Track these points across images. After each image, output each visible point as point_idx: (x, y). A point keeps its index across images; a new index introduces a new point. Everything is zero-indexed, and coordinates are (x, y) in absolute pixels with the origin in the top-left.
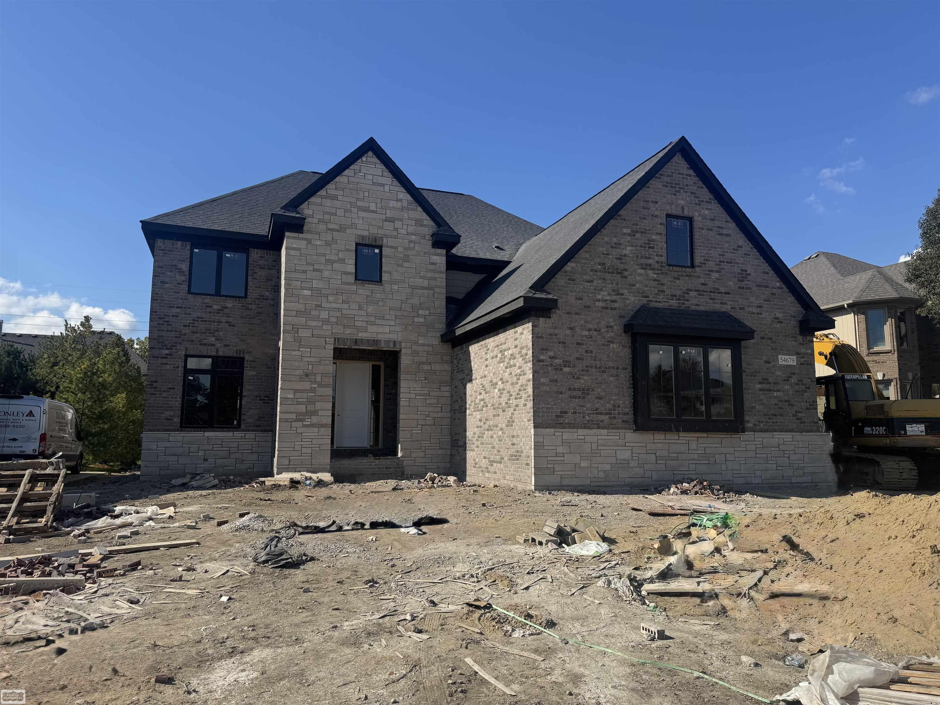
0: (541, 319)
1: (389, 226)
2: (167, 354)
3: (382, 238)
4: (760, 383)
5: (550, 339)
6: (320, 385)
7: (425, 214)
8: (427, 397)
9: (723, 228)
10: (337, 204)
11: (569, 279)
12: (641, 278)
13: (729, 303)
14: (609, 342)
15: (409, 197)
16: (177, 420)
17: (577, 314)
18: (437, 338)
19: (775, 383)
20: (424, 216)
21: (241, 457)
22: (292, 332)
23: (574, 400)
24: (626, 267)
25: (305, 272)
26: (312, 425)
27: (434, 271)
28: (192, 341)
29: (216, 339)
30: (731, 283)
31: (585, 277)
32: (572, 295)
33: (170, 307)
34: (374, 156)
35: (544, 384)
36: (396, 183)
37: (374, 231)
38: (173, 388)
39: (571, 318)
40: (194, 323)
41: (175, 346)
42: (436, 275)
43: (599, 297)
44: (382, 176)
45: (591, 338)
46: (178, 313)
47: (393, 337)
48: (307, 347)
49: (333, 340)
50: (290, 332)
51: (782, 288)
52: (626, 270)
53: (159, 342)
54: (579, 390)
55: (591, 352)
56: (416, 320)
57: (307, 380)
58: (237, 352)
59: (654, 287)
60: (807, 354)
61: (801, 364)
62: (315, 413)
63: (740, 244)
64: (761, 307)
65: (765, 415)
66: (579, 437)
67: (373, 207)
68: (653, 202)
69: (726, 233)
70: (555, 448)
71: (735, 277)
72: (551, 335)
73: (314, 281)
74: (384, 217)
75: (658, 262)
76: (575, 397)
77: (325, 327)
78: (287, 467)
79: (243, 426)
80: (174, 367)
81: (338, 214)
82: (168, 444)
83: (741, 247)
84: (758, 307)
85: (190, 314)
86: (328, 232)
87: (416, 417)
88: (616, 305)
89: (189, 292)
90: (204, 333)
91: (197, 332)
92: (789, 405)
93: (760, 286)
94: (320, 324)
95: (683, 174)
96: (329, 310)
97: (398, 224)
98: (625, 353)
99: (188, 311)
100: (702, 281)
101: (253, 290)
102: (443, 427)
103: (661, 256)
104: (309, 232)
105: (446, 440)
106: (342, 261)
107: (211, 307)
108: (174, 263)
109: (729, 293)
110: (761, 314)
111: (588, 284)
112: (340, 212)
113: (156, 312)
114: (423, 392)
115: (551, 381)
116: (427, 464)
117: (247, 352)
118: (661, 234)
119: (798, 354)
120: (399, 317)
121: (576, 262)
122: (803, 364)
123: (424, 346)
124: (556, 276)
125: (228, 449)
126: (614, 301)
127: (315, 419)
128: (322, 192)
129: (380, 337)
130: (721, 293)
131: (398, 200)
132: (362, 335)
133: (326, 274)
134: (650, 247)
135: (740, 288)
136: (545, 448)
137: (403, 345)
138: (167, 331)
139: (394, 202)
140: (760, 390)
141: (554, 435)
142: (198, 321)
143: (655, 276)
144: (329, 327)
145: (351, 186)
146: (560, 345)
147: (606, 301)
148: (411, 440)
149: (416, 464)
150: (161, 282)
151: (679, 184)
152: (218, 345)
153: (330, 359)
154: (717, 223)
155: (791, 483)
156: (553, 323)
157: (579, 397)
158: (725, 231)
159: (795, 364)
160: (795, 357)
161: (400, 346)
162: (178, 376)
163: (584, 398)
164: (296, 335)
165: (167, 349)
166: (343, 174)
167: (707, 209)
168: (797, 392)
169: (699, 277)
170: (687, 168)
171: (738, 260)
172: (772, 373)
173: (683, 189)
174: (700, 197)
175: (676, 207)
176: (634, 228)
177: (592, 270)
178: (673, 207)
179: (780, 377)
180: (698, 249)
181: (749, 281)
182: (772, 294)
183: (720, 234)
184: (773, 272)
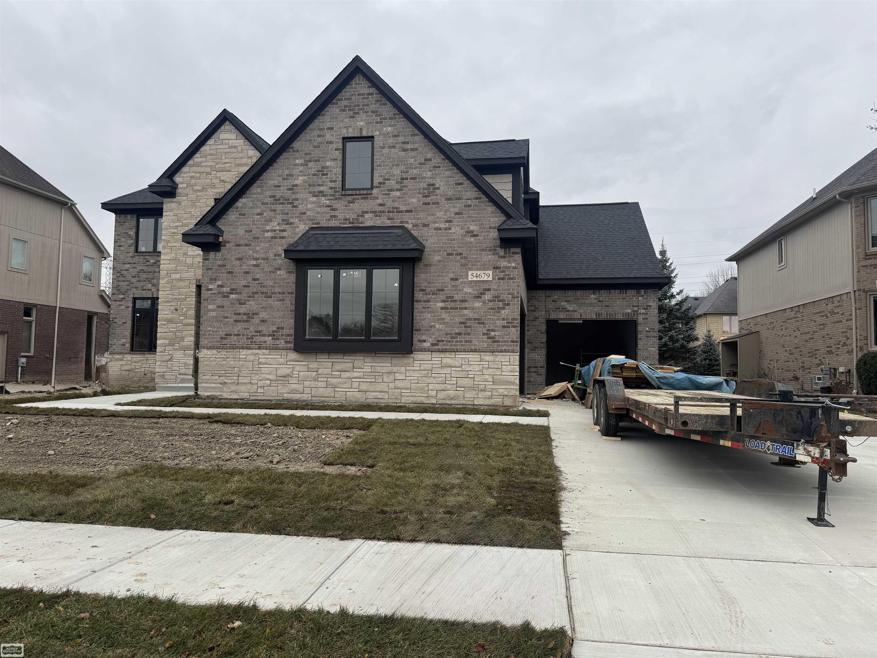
0: (211, 253)
2: (122, 298)
4: (443, 301)
5: (219, 270)
6: (186, 317)
9: (408, 143)
10: (201, 169)
11: (240, 214)
12: (313, 205)
13: (410, 221)
14: (276, 269)
16: (128, 346)
17: (246, 245)
19: (462, 301)
23: (238, 323)
24: (298, 197)
25: (176, 228)
26: (179, 349)
28: (137, 288)
29: (152, 285)
30: (414, 200)
31: (255, 210)
32: (242, 229)
34: (230, 126)
35: (211, 310)
36: (247, 143)
38: (126, 323)
39: (240, 249)
40: (138, 275)
41: (127, 292)
43: (268, 228)
44: (236, 139)
45: (259, 266)
46: (129, 268)
49: (195, 279)
50: (165, 276)
51: (480, 198)
52: (297, 200)
53: (117, 290)
54: (244, 314)
55: (258, 279)
57: (176, 313)
59: (326, 213)
60: (509, 267)
61: (499, 279)
63: (429, 156)
64: (450, 221)
65: (447, 334)
66: (241, 357)
68: (328, 129)
69: (412, 147)
71: (419, 193)
72: (219, 266)
75: (331, 188)
76: (240, 321)
77: (189, 271)
80: (127, 307)
82: (122, 363)
83: (430, 160)
84: (447, 222)
85: (136, 268)
86: (194, 193)
88: (285, 234)
89: (136, 251)
90: (145, 281)
91: (140, 281)
92: (479, 323)
93: (449, 199)
94: (186, 268)
95: (363, 94)
96: (193, 256)
98: (293, 278)
99: (135, 265)
100: (380, 201)
103: (334, 181)
104: (180, 196)
107: (149, 261)
108: (126, 231)
109: (411, 211)
110: (450, 229)
111: (258, 216)
115: (218, 307)
118: (336, 159)
119: (496, 268)
122: (502, 279)
124: (228, 212)
126: (284, 231)
130: (402, 212)
134: (323, 175)
135: (425, 204)
138: (122, 281)
140: (442, 308)
142: (141, 272)
143: (328, 202)
144: (193, 271)
145: (212, 152)
146: (228, 275)
147: (275, 230)
151: (358, 106)
152: (153, 290)
153: (193, 296)
154: (401, 139)
155: (474, 405)
156: (222, 256)
157: (244, 321)
158: (409, 146)
159: (490, 279)
160: (491, 272)
162: (129, 314)
163: (248, 321)
164: (169, 278)
165: (122, 294)
166: (206, 144)
167: (390, 126)
168: (491, 309)
169: (377, 198)
170: (369, 87)
171: (424, 175)
172: (460, 290)
173: (363, 109)
174: (382, 115)
175: (354, 129)
176: (308, 158)
177: (263, 204)
178: (351, 130)
179: (470, 293)
180: (377, 170)
181: (437, 195)
182: (465, 206)
183: (405, 150)
184: (469, 182)
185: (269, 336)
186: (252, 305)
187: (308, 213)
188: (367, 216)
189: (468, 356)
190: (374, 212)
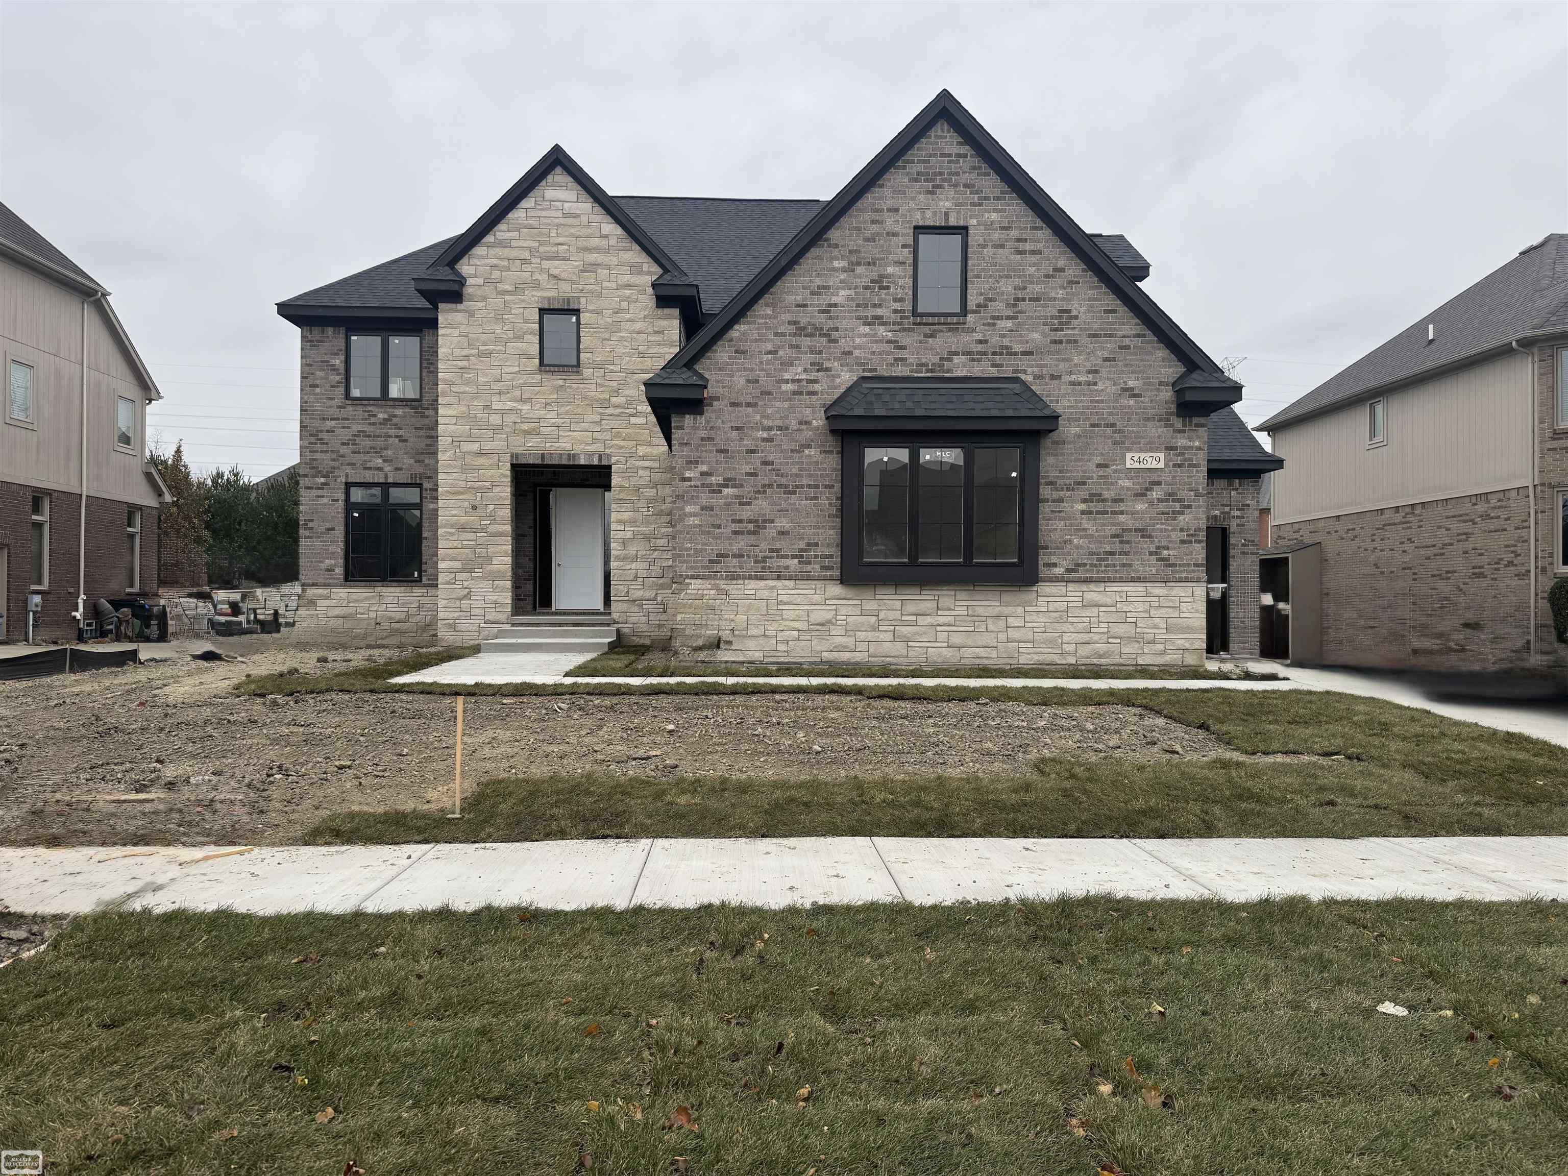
0: (687, 416)
1: (588, 278)
2: (322, 484)
3: (578, 297)
4: (1085, 501)
5: (702, 445)
6: (494, 521)
7: (644, 255)
8: (650, 536)
9: (1026, 240)
10: (511, 253)
11: (736, 352)
12: (865, 339)
13: (1030, 370)
14: (802, 446)
16: (339, 571)
17: (749, 405)
18: (666, 448)
19: (1115, 501)
20: (644, 258)
22: (451, 447)
23: (740, 536)
24: (838, 325)
25: (466, 359)
26: (484, 578)
27: (661, 343)
28: (354, 464)
29: (384, 461)
30: (1036, 335)
31: (764, 346)
32: (740, 376)
34: (564, 174)
35: (690, 514)
37: (565, 289)
38: (333, 529)
39: (739, 412)
40: (355, 440)
41: (331, 472)
42: (664, 350)
43: (787, 376)
44: (579, 202)
45: (772, 441)
46: (334, 427)
47: (598, 448)
49: (508, 455)
51: (1144, 336)
52: (837, 329)
53: (313, 468)
54: (749, 521)
55: (772, 463)
57: (474, 514)
58: (412, 478)
59: (887, 353)
60: (1191, 448)
61: (1174, 466)
62: (488, 560)
63: (1061, 264)
64: (1096, 372)
65: (1091, 554)
66: (747, 592)
67: (563, 252)
68: (889, 210)
69: (1032, 248)
71: (1045, 324)
72: (703, 439)
73: (480, 373)
74: (580, 266)
75: (896, 311)
76: (742, 533)
77: (497, 438)
79: (424, 579)
80: (333, 501)
81: (511, 269)
82: (328, 603)
83: (1062, 270)
84: (1090, 372)
85: (349, 427)
86: (498, 296)
87: (633, 565)
88: (817, 387)
89: (347, 396)
90: (368, 453)
91: (359, 452)
92: (1143, 536)
93: (1094, 336)
94: (490, 433)
95: (950, 155)
96: (503, 413)
97: (603, 274)
98: (833, 461)
99: (346, 423)
100: (978, 336)
101: (429, 388)
103: (901, 300)
104: (470, 300)
106: (520, 339)
107: (375, 416)
108: (325, 358)
109: (1030, 353)
110: (1095, 384)
111: (770, 356)
112: (516, 266)
113: (307, 427)
114: (644, 528)
115: (702, 509)
117: (426, 478)
118: (904, 263)
119: (1169, 448)
120: (607, 418)
121: (749, 323)
122: (1180, 466)
125: (406, 609)
127: (487, 569)
129: (578, 449)
130: (1016, 354)
131: (601, 236)
132: (552, 446)
134: (881, 288)
135: (1055, 342)
137: (614, 456)
138: (322, 452)
139: (595, 239)
140: (1083, 512)
142: (360, 436)
143: (890, 334)
144: (504, 438)
145: (531, 222)
146: (719, 455)
147: (799, 381)
148: (626, 598)
150: (311, 386)
151: (941, 174)
153: (506, 484)
154: (1014, 234)
155: (1137, 665)
156: (708, 422)
157: (749, 533)
158: (1028, 246)
159: (1161, 465)
160: (1162, 455)
161: (609, 460)
162: (339, 513)
163: (757, 533)
164: (458, 451)
165: (323, 476)
166: (518, 206)
167: (995, 210)
168: (1163, 514)
169: (974, 330)
170: (959, 143)
171: (1053, 295)
172: (1112, 483)
173: (950, 180)
174: (982, 191)
175: (935, 214)
176: (854, 259)
177: (776, 334)
178: (929, 214)
179: (1128, 489)
180: (973, 283)
181: (1074, 328)
182: (1121, 348)
183: (1020, 252)
184: (1126, 309)
185: (793, 557)
186: (761, 506)
187: (857, 353)
188: (956, 359)
189: (1126, 589)
190: (968, 353)
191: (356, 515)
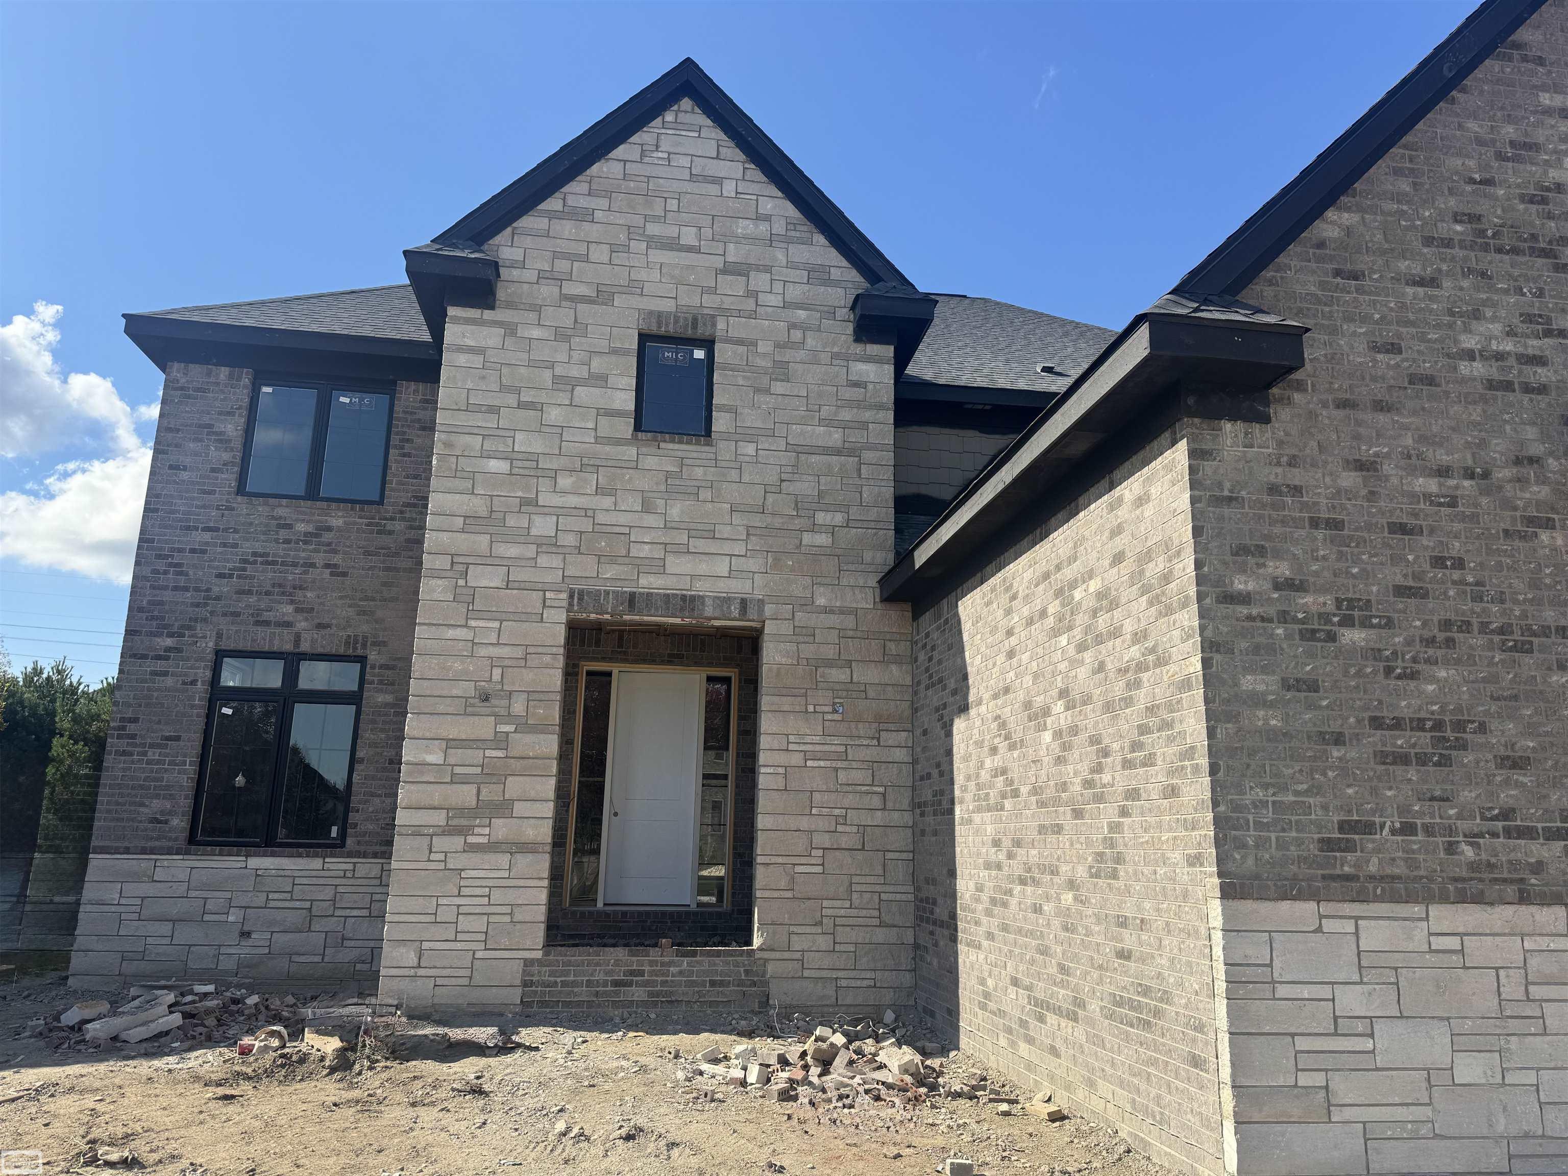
0: (1228, 426)
1: (733, 286)
2: (168, 649)
3: (713, 317)
5: (1274, 506)
6: (524, 726)
7: (833, 252)
8: (839, 764)
10: (592, 231)
11: (1338, 273)
15: (791, 210)
16: (179, 823)
17: (1380, 406)
18: (870, 593)
20: (833, 258)
21: (340, 928)
22: (449, 574)
23: (1399, 770)
25: (494, 410)
26: (493, 847)
27: (859, 404)
28: (236, 614)
29: (297, 610)
31: (1403, 265)
32: (1354, 334)
33: (188, 528)
34: (697, 110)
35: (1257, 700)
36: (754, 173)
37: (691, 300)
38: (178, 738)
39: (1358, 423)
40: (244, 569)
41: (189, 628)
42: (868, 415)
43: (1470, 342)
44: (717, 158)
45: (1453, 504)
46: (207, 544)
47: (738, 587)
48: (486, 615)
49: (564, 596)
50: (444, 574)
53: (153, 618)
54: (1419, 725)
55: (1459, 564)
56: (807, 538)
57: (483, 711)
58: (347, 643)
62: (503, 808)
66: (1438, 943)
67: (689, 237)
70: (1325, 991)
72: (1273, 489)
73: (519, 436)
74: (719, 263)
76: (1402, 759)
77: (543, 561)
78: (412, 972)
79: (349, 841)
80: (184, 683)
81: (592, 257)
82: (146, 889)
85: (235, 546)
86: (564, 303)
87: (804, 823)
89: (241, 490)
90: (267, 593)
91: (250, 592)
94: (531, 551)
96: (559, 512)
97: (759, 281)
99: (231, 538)
101: (400, 483)
102: (890, 855)
104: (510, 305)
105: (898, 897)
106: (600, 380)
107: (289, 526)
108: (206, 419)
111: (1421, 290)
112: (600, 254)
113: (153, 541)
114: (826, 748)
115: (1286, 685)
116: (841, 974)
117: (374, 644)
120: (758, 532)
121: (1361, 210)
123: (832, 612)
124: (1282, 259)
125: (308, 904)
127: (501, 828)
128: (553, 203)
129: (701, 588)
131: (759, 218)
132: (649, 583)
133: (554, 415)
136: (1282, 991)
137: (769, 610)
138: (176, 588)
139: (747, 222)
141: (1319, 930)
142: (255, 562)
144: (556, 561)
145: (632, 184)
146: (1320, 534)
147: (1500, 356)
148: (789, 894)
149: (806, 973)
150: (171, 467)
152: (301, 625)
153: (554, 650)
156: (1280, 444)
157: (1422, 760)
161: (761, 611)
162: (192, 707)
163: (1444, 762)
164: (461, 582)
165: (171, 635)
166: (611, 155)
177: (1429, 242)
186: (1446, 684)
191: (227, 711)
